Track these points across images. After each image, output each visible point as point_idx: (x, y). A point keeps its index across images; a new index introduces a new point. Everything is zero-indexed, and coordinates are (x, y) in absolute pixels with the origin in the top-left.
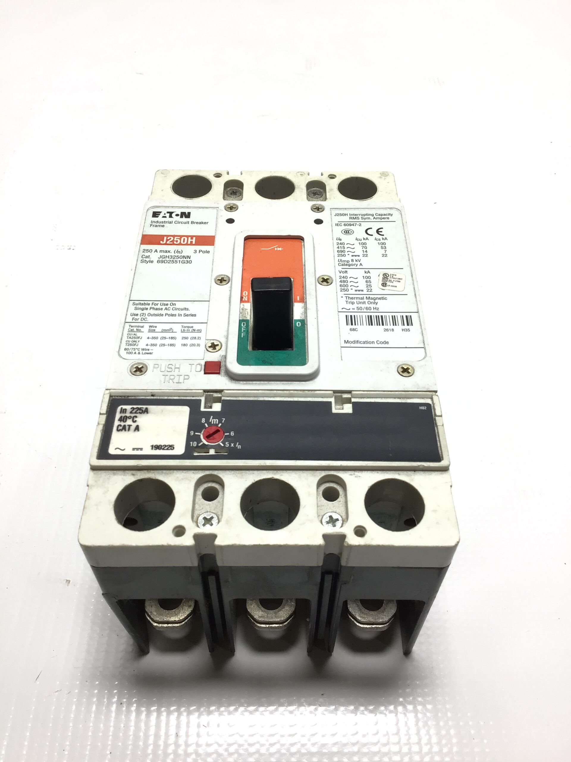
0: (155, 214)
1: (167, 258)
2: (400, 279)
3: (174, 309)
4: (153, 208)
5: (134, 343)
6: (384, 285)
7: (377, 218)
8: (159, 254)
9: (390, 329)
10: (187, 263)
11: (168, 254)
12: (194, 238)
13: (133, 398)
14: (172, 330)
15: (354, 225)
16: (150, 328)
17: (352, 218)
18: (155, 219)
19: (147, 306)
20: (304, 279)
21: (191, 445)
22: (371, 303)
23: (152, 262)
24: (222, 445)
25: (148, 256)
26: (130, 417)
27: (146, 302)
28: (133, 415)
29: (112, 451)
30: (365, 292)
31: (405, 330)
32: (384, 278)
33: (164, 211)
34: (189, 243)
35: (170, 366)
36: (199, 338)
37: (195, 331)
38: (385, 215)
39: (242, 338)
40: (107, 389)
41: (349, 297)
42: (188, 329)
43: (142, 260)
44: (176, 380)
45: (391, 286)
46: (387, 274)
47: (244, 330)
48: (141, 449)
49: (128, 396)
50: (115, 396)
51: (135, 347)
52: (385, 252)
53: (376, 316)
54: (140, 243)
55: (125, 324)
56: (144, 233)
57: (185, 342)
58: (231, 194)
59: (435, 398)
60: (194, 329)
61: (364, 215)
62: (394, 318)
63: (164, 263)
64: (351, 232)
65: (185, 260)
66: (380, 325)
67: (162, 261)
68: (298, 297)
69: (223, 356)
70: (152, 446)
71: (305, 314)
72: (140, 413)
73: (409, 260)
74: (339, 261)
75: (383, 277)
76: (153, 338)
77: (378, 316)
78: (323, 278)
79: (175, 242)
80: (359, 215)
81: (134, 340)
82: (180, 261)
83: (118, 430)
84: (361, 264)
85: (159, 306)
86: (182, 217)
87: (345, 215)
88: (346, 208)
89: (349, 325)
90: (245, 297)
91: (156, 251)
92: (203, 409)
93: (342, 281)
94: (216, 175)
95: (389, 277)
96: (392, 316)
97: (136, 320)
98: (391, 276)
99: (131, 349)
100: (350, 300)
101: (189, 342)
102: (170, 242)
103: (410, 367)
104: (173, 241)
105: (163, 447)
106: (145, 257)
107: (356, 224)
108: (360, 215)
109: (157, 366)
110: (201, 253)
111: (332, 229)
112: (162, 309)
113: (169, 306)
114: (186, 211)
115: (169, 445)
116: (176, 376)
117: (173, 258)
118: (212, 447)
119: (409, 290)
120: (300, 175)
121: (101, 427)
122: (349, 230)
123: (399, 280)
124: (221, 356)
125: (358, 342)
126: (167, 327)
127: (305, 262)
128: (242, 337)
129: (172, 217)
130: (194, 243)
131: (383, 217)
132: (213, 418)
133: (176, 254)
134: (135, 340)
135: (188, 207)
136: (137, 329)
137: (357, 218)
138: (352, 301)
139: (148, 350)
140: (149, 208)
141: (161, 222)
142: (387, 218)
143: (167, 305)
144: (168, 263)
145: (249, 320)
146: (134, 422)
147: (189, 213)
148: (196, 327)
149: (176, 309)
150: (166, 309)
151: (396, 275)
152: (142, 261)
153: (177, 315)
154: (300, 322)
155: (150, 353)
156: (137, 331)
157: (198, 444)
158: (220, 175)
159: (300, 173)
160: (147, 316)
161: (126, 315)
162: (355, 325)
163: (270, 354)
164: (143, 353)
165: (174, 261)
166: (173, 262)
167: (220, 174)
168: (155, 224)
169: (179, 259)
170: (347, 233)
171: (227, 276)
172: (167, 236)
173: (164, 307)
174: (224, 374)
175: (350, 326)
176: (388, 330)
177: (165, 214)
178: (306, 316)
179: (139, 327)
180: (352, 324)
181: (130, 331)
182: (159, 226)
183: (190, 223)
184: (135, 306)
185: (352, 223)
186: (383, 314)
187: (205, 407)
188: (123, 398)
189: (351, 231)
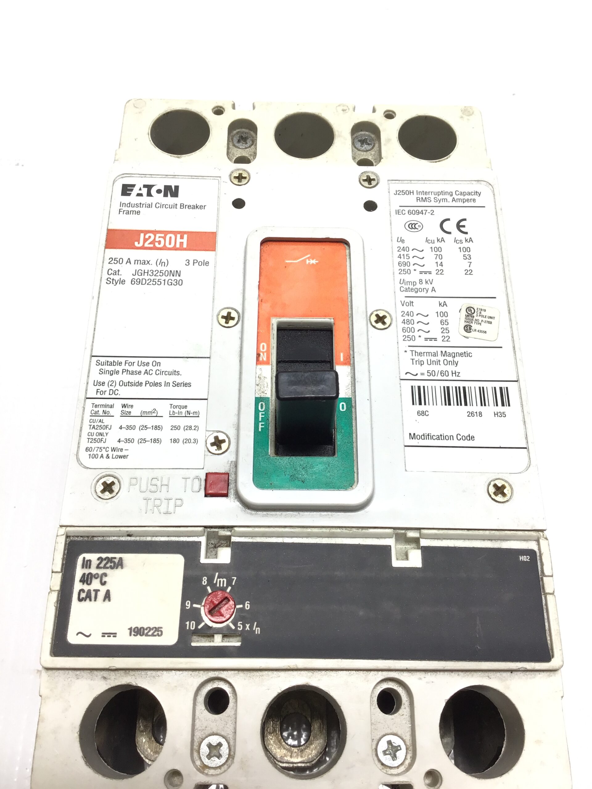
0: (126, 190)
1: (146, 274)
2: (491, 318)
3: (158, 372)
4: (122, 178)
5: (100, 437)
6: (468, 329)
7: (457, 199)
8: (133, 267)
9: (476, 413)
10: (175, 284)
11: (146, 268)
12: (185, 236)
13: (100, 539)
14: (156, 412)
15: (423, 213)
16: (124, 409)
17: (421, 200)
18: (126, 199)
19: (118, 368)
20: (350, 319)
21: (188, 628)
22: (449, 363)
23: (123, 282)
24: (233, 627)
25: (117, 270)
26: (96, 576)
27: (116, 359)
28: (100, 572)
29: (73, 638)
30: (439, 343)
31: (499, 414)
32: (468, 316)
33: (139, 183)
34: (178, 246)
35: (154, 482)
36: (196, 428)
37: (189, 414)
38: (469, 194)
39: (260, 432)
40: (61, 526)
41: (415, 352)
42: (180, 411)
43: (109, 279)
44: (163, 509)
45: (478, 331)
46: (472, 309)
47: (262, 418)
48: (115, 635)
49: (93, 536)
50: (73, 536)
51: (101, 445)
52: (470, 266)
53: (456, 387)
54: (104, 245)
55: (85, 401)
56: (111, 227)
57: (176, 434)
58: (239, 141)
59: (542, 542)
60: (188, 411)
61: (439, 193)
62: (482, 391)
63: (142, 284)
64: (419, 226)
65: (173, 278)
66: (461, 405)
67: (138, 280)
68: (342, 355)
69: (232, 462)
70: (130, 629)
71: (352, 387)
72: (112, 568)
73: (505, 282)
74: (402, 282)
75: (467, 314)
76: (129, 427)
77: (459, 388)
78: (377, 315)
79: (157, 245)
80: (430, 193)
81: (99, 431)
82: (165, 280)
83: (80, 600)
84: (433, 290)
85: (135, 368)
86: (165, 195)
87: (410, 192)
88: (411, 181)
89: (416, 405)
90: (264, 354)
91: (129, 261)
92: (203, 560)
93: (406, 322)
94: (216, 109)
95: (475, 315)
96: (480, 388)
97: (102, 393)
98: (479, 311)
99: (96, 449)
100: (417, 358)
101: (181, 435)
102: (150, 244)
103: (506, 485)
104: (153, 242)
105: (146, 632)
106: (113, 272)
107: (427, 210)
108: (433, 193)
109: (134, 481)
110: (196, 264)
111: (391, 220)
112: (140, 373)
113: (150, 367)
114: (172, 183)
115: (155, 628)
116: (163, 500)
117: (155, 276)
118: (218, 631)
119: (505, 341)
120: (342, 112)
121: (54, 597)
122: (416, 222)
123: (490, 320)
124: (230, 462)
125: (430, 436)
126: (148, 406)
127: (351, 287)
128: (260, 430)
129: (151, 196)
130: (185, 246)
131: (467, 197)
132: (219, 577)
133: (160, 268)
134: (102, 431)
135: (174, 176)
136: (104, 411)
137: (427, 200)
138: (421, 358)
139: (122, 450)
140: (116, 178)
141: (135, 206)
142: (473, 200)
143: (148, 364)
144: (148, 284)
145: (269, 398)
146: (103, 584)
147: (177, 188)
148: (192, 406)
149: (162, 373)
150: (146, 372)
151: (485, 311)
152: (109, 281)
153: (163, 384)
154: (345, 402)
155: (124, 457)
156: (104, 415)
157: (197, 625)
158: (221, 109)
159: (341, 108)
160: (118, 387)
161: (87, 383)
162: (425, 404)
163: (302, 463)
164: (114, 457)
165: (157, 281)
166: (154, 283)
167: (221, 107)
168: (126, 209)
169: (164, 278)
170: (413, 228)
171: (236, 310)
172: (146, 232)
173: (143, 369)
174: (234, 496)
175: (418, 407)
176: (473, 415)
177: (140, 189)
178: (353, 391)
179: (106, 406)
180: (420, 404)
181: (94, 415)
182: (132, 212)
183: (178, 206)
184: (100, 367)
185: (420, 209)
186: (466, 384)
187: (207, 557)
188: (86, 539)
189: (419, 224)
